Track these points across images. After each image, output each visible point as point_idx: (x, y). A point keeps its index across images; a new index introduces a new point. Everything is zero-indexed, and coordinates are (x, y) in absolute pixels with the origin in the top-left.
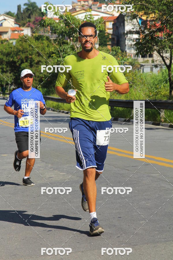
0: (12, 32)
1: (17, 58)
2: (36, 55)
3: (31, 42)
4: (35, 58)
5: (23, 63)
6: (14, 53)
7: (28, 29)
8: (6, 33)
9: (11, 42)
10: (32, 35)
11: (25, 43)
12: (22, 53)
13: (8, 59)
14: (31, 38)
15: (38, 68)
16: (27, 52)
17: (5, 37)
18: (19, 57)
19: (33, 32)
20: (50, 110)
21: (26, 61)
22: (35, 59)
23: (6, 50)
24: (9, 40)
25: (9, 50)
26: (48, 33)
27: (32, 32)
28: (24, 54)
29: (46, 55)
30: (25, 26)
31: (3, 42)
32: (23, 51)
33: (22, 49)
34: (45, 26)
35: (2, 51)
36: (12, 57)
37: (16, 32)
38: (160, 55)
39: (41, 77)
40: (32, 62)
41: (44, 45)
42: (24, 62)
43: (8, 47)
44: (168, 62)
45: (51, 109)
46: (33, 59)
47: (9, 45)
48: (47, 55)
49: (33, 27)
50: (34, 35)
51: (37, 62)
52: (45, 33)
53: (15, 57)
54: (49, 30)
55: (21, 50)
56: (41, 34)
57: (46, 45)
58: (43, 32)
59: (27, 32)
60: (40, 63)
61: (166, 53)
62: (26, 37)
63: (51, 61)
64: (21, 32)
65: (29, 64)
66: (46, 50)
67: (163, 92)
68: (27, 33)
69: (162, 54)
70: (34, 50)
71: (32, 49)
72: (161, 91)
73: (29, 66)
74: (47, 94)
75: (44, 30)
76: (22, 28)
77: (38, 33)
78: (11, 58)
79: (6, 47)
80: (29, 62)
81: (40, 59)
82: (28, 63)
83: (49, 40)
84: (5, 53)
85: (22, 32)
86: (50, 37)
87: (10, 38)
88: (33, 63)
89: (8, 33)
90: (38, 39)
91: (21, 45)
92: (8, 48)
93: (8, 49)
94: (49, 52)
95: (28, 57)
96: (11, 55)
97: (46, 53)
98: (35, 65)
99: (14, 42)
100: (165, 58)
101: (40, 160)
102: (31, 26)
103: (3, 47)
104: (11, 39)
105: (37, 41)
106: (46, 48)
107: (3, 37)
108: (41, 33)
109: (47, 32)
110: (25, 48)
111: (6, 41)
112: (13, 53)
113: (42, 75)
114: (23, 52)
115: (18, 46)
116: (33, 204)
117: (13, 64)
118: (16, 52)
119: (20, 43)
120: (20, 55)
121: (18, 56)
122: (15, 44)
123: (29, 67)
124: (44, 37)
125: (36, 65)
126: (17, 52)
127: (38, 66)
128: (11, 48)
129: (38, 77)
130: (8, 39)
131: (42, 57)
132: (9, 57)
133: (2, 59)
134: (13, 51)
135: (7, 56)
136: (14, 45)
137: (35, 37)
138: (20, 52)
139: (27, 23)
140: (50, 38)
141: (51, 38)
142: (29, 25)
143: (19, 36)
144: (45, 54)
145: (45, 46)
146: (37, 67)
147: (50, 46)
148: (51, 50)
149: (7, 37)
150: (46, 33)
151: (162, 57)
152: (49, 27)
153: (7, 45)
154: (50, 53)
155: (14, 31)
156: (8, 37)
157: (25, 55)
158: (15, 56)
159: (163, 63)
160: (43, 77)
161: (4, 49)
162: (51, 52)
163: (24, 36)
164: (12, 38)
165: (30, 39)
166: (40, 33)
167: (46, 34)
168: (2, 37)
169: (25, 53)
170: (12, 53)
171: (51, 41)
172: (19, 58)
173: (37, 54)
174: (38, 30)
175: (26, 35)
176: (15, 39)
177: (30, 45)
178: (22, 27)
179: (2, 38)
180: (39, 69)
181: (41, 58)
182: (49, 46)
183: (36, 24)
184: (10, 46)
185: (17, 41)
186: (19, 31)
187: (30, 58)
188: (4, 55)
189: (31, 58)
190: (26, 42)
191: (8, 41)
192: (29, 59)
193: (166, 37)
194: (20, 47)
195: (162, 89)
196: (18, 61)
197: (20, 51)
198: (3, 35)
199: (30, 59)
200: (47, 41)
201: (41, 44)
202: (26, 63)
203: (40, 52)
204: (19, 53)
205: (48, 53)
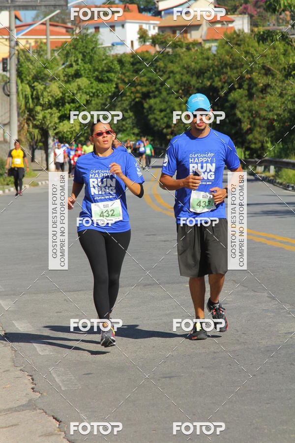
0: (209, 26)
1: (220, 80)
2: (259, 73)
3: (251, 45)
4: (259, 79)
5: (233, 91)
6: (214, 70)
7: (243, 19)
8: (197, 27)
9: (207, 46)
10: (252, 31)
11: (236, 47)
12: (231, 68)
13: (201, 83)
14: (249, 38)
15: (264, 100)
16: (242, 66)
17: (195, 36)
18: (224, 78)
19: (254, 24)
20: (290, 189)
21: (240, 87)
22: (260, 81)
23: (196, 63)
24: (203, 43)
25: (203, 64)
26: (285, 26)
27: (251, 24)
28: (235, 71)
29: (281, 72)
30: (236, 13)
31: (191, 46)
32: (233, 64)
33: (231, 60)
34: (278, 11)
35: (189, 67)
36: (211, 78)
37: (219, 26)
39: (269, 119)
40: (252, 89)
41: (276, 50)
42: (235, 89)
43: (200, 57)
45: (293, 187)
46: (255, 81)
47: (202, 53)
48: (283, 71)
49: (254, 13)
50: (256, 29)
51: (262, 86)
52: (278, 26)
53: (217, 79)
54: (289, 18)
55: (228, 62)
56: (271, 28)
57: (282, 51)
58: (276, 24)
59: (241, 24)
60: (269, 90)
62: (238, 35)
63: (291, 84)
64: (228, 24)
65: (246, 92)
66: (280, 62)
68: (240, 27)
70: (256, 63)
71: (252, 59)
73: (246, 96)
74: (283, 155)
75: (278, 20)
76: (231, 17)
77: (263, 26)
78: (208, 80)
79: (196, 57)
80: (246, 86)
81: (268, 80)
82: (244, 89)
83: (287, 40)
84: (194, 70)
85: (230, 25)
86: (290, 33)
87: (204, 38)
88: (254, 90)
89: (201, 29)
90: (263, 38)
91: (228, 53)
92: (201, 59)
93: (200, 61)
94: (286, 66)
95: (244, 77)
96: (208, 74)
97: (281, 67)
98: (257, 93)
99: (214, 46)
101: (267, 297)
102: (250, 12)
103: (191, 58)
104: (206, 41)
105: (261, 42)
106: (282, 57)
107: (191, 37)
108: (272, 25)
109: (284, 23)
110: (238, 58)
111: (196, 44)
112: (211, 70)
113: (273, 115)
114: (233, 66)
115: (222, 54)
116: (252, 388)
117: (211, 94)
118: (217, 66)
119: (227, 47)
120: (226, 73)
121: (222, 77)
122: (217, 51)
123: (247, 98)
124: (277, 34)
125: (261, 95)
126: (220, 67)
127: (265, 95)
128: (208, 59)
129: (265, 119)
130: (200, 40)
131: (273, 75)
132: (204, 78)
133: (189, 82)
134: (211, 65)
135: (198, 77)
136: (215, 53)
137: (257, 35)
138: (226, 68)
139: (241, 5)
140: (288, 36)
141: (291, 37)
142: (246, 8)
143: (225, 34)
144: (278, 70)
145: (278, 53)
146: (263, 98)
147: (289, 54)
148: (291, 62)
149: (199, 36)
150: (283, 25)
152: (288, 13)
153: (198, 54)
154: (289, 67)
155: (213, 22)
156: (201, 37)
157: (237, 72)
158: (216, 76)
160: (274, 120)
161: (193, 62)
162: (291, 66)
163: (235, 32)
164: (208, 38)
165: (247, 39)
166: (269, 25)
167: (281, 28)
168: (189, 35)
169: (237, 68)
170: (209, 70)
171: (291, 41)
172: (224, 80)
173: (263, 71)
174: (264, 19)
175: (239, 30)
176: (216, 40)
177: (247, 53)
178: (231, 14)
179: (187, 39)
180: (266, 101)
181: (271, 78)
182: (287, 53)
183: (259, 7)
184: (205, 56)
185: (219, 45)
186: (225, 23)
187: (247, 79)
188: (192, 75)
189: (251, 79)
190: (239, 45)
191: (200, 43)
192: (245, 81)
194: (227, 57)
196: (222, 87)
197: (226, 65)
198: (190, 33)
199: (247, 82)
200: (283, 43)
201: (270, 48)
202: (241, 91)
203: (269, 65)
204: (225, 70)
205: (285, 68)
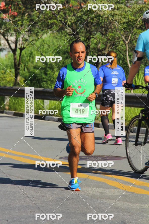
38: (5, 38)
44: (13, 46)
61: (11, 36)
67: (8, 78)
69: (6, 37)
72: (7, 77)
100: (10, 42)
151: (7, 40)
159: (8, 47)
193: (11, 19)
195: (8, 74)
